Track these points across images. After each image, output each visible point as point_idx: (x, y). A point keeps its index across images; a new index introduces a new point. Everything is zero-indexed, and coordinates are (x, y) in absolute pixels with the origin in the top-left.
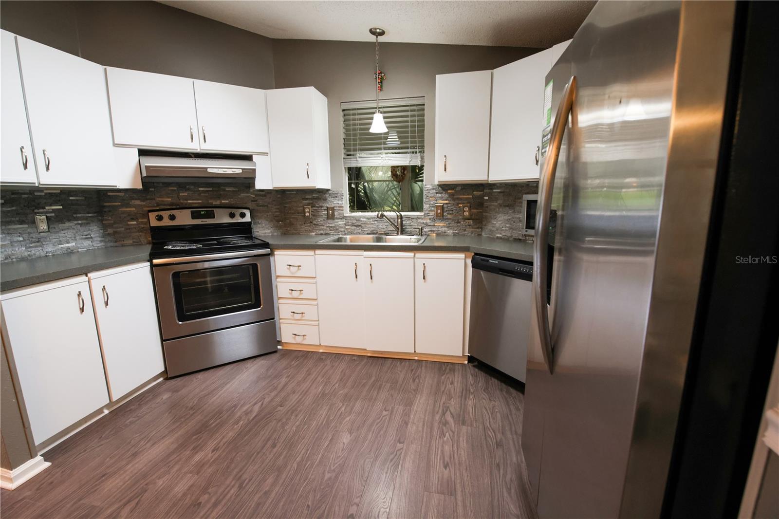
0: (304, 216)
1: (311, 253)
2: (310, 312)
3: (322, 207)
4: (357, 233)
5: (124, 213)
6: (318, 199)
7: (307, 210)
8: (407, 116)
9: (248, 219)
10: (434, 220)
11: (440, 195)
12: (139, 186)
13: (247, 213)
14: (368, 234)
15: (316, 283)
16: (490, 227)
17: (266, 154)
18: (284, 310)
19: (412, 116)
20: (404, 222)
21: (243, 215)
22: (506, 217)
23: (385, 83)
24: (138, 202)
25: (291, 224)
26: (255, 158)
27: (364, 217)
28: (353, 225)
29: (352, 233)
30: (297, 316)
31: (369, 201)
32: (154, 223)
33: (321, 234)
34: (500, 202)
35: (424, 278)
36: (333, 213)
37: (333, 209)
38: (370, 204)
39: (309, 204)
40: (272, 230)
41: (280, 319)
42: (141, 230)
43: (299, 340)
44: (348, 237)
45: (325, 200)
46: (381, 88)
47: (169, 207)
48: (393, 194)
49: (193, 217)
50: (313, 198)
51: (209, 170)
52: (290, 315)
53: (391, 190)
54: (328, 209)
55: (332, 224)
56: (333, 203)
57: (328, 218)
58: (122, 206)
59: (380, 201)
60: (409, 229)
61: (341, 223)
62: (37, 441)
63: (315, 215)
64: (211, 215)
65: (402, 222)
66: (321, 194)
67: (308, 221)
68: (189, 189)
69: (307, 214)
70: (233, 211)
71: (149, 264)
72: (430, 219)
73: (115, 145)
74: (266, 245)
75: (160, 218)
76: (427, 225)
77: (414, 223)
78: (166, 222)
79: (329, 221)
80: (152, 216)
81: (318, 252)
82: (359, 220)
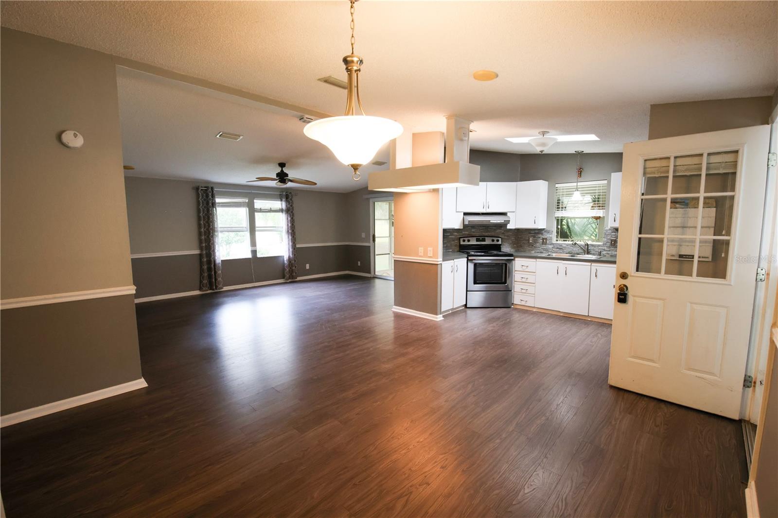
0: (529, 242)
1: (534, 260)
2: (531, 289)
3: (539, 237)
4: (559, 253)
5: (451, 238)
6: (538, 233)
7: (531, 239)
9: (500, 243)
10: (609, 247)
11: (614, 234)
12: (462, 228)
13: (500, 239)
14: (566, 253)
15: (535, 275)
17: (514, 212)
18: (517, 287)
20: (589, 248)
21: (498, 241)
23: (582, 174)
24: (456, 234)
25: (521, 246)
26: (508, 214)
27: (565, 244)
28: (557, 248)
29: (556, 253)
30: (523, 291)
31: (570, 232)
32: (462, 243)
33: (538, 252)
35: (596, 276)
36: (546, 241)
37: (546, 239)
38: (571, 235)
39: (532, 236)
40: (510, 248)
41: (514, 292)
42: (456, 246)
43: (523, 303)
44: (554, 254)
45: (542, 234)
46: (580, 176)
47: (467, 236)
48: (592, 227)
49: (477, 241)
50: (535, 233)
51: (491, 221)
52: (520, 290)
53: (590, 224)
54: (543, 239)
55: (544, 247)
56: (546, 236)
57: (542, 244)
58: (450, 235)
59: (581, 232)
60: (592, 252)
61: (551, 247)
62: (442, 311)
63: (535, 242)
64: (484, 240)
65: (588, 247)
66: (539, 231)
67: (532, 245)
68: (475, 228)
69: (531, 241)
70: (494, 238)
71: (466, 259)
72: (607, 247)
73: (457, 212)
74: (511, 255)
75: (464, 241)
76: (604, 250)
77: (596, 249)
78: (466, 243)
79: (543, 245)
80: (462, 239)
81: (538, 260)
82: (561, 246)
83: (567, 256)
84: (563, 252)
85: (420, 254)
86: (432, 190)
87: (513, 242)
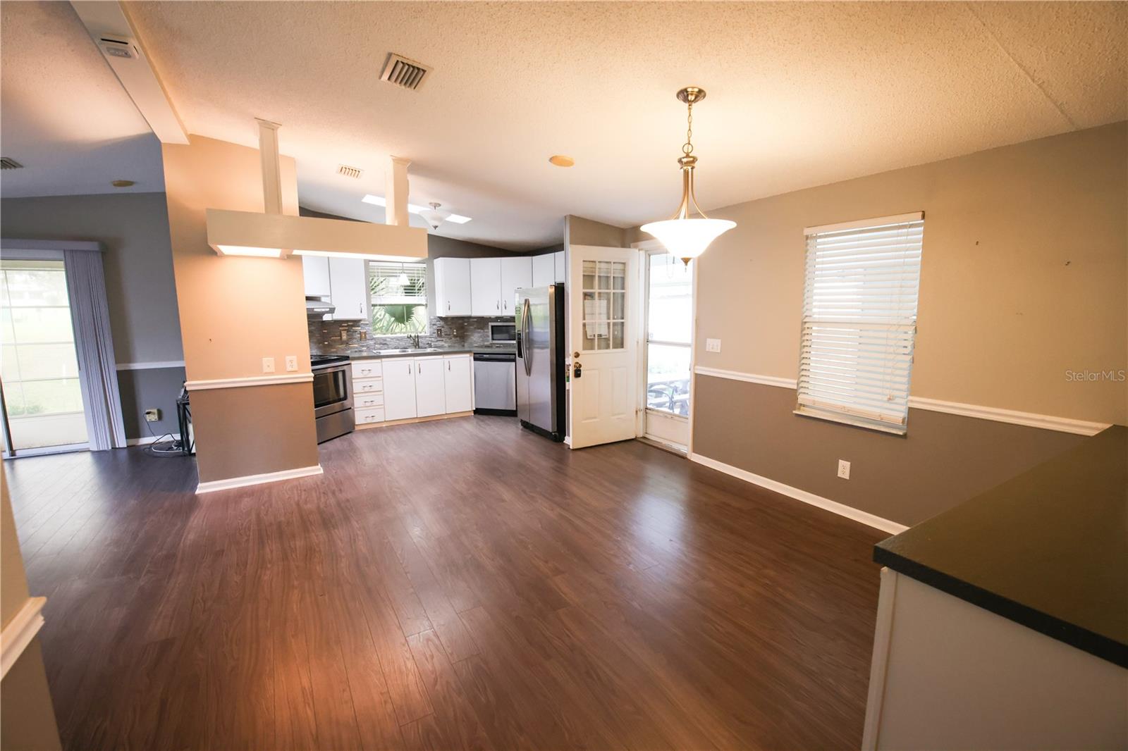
1: (379, 361)
2: (378, 400)
3: (354, 331)
6: (353, 326)
7: (344, 334)
8: (414, 273)
10: (437, 339)
11: (439, 323)
14: (393, 349)
15: (382, 380)
16: (470, 341)
17: (329, 296)
19: (417, 274)
22: (479, 335)
25: (331, 345)
27: (389, 338)
28: (380, 344)
30: (368, 404)
34: (475, 326)
36: (365, 336)
37: (365, 333)
39: (345, 330)
41: (357, 408)
43: (369, 420)
45: (359, 326)
50: (349, 326)
52: (363, 405)
54: (361, 333)
55: (364, 343)
56: (364, 328)
57: (362, 340)
61: (371, 342)
63: (351, 338)
65: (418, 340)
66: (356, 323)
69: (343, 337)
72: (434, 338)
74: (347, 358)
76: (433, 341)
77: (424, 341)
81: (383, 360)
82: (385, 340)
83: (397, 352)
84: (388, 348)
85: (266, 370)
86: (286, 258)
87: (318, 340)
